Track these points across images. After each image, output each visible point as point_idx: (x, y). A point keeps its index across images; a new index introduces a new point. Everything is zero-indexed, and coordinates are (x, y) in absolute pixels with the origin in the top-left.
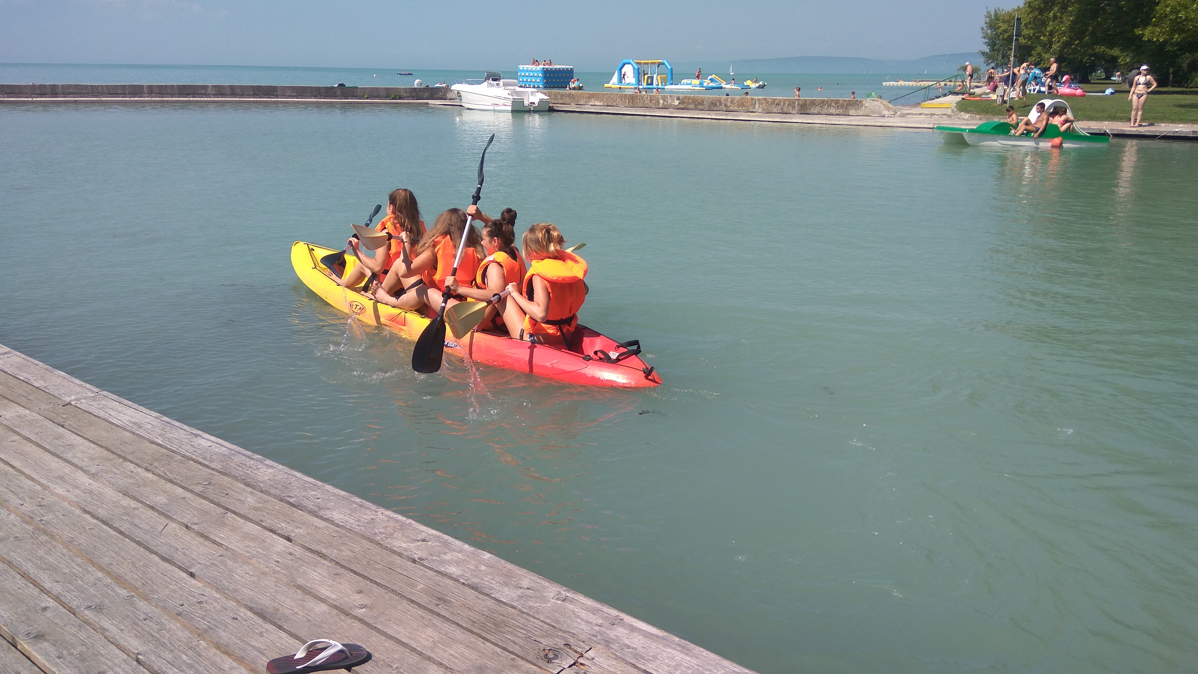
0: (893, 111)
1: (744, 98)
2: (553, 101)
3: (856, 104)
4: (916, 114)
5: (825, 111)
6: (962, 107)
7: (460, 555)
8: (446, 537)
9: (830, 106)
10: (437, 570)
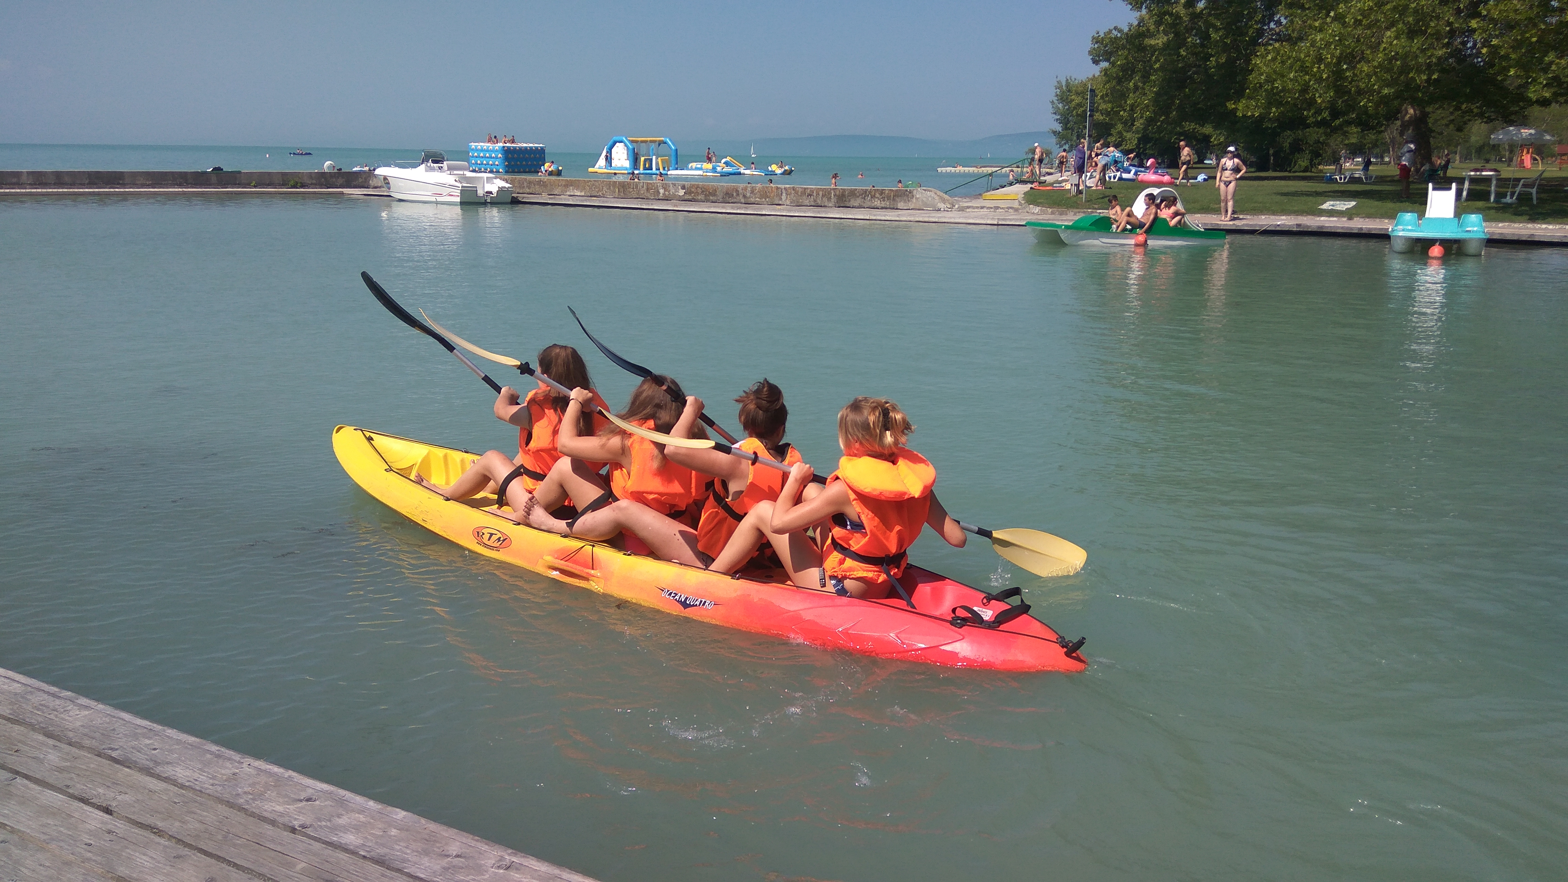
0: (949, 203)
1: (767, 187)
2: (518, 190)
3: (906, 195)
4: (977, 208)
5: (868, 204)
6: (1031, 198)
7: (361, 816)
8: (342, 792)
9: (873, 197)
10: (326, 841)
